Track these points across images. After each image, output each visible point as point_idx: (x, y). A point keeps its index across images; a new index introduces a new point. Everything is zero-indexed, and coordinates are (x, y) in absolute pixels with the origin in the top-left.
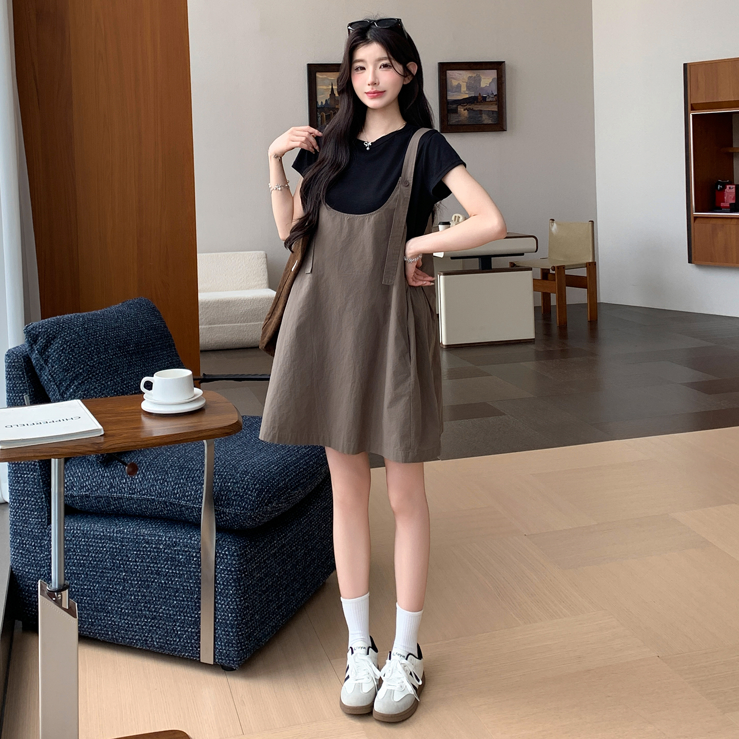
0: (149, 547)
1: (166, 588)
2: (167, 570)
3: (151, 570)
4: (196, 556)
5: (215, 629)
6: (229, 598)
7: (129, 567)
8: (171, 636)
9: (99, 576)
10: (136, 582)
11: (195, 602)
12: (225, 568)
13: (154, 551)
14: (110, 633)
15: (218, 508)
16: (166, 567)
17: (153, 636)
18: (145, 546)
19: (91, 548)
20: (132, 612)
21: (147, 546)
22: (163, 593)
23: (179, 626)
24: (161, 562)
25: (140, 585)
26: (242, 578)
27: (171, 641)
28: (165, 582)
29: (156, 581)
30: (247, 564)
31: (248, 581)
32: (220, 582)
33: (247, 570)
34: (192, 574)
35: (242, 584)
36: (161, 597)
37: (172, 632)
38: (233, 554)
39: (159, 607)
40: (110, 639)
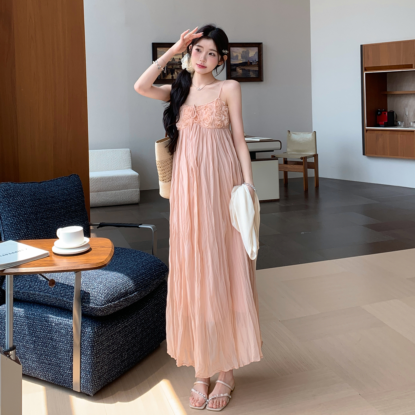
0: (47, 324)
1: (55, 348)
2: (56, 338)
3: (48, 337)
4: (71, 331)
5: (81, 373)
6: (88, 356)
7: (37, 334)
8: (58, 374)
10: (40, 344)
12: (85, 339)
13: (49, 327)
14: (27, 370)
15: (83, 304)
16: (55, 336)
17: (49, 374)
18: (45, 323)
19: (18, 322)
20: (38, 360)
22: (54, 350)
23: (62, 370)
24: (53, 333)
25: (42, 345)
26: (95, 345)
27: (58, 377)
28: (55, 345)
29: (51, 343)
30: (98, 337)
31: (100, 347)
32: (83, 347)
33: (98, 340)
34: (69, 341)
35: (95, 348)
36: (53, 353)
37: (58, 372)
38: (90, 332)
39: (52, 358)
40: (28, 374)
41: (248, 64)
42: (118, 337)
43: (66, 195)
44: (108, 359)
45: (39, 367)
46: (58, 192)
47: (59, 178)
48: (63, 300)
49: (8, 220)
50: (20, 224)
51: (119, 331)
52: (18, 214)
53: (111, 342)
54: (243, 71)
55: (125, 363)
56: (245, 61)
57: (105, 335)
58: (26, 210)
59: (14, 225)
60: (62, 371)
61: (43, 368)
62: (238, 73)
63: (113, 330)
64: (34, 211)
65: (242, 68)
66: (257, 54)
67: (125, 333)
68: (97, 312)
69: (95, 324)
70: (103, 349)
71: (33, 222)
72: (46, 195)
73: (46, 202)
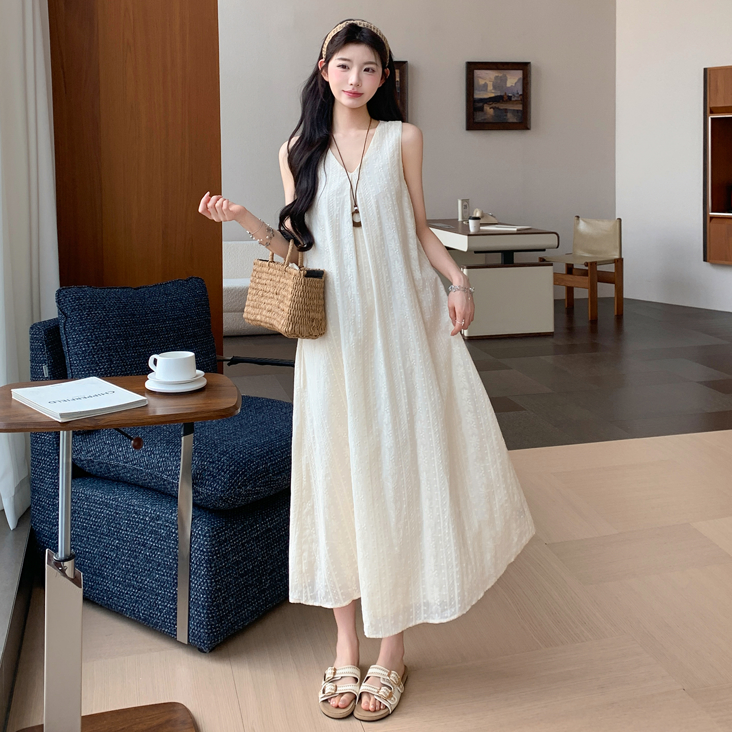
1: (150, 561)
2: (151, 543)
3: (138, 541)
4: (174, 533)
5: (189, 608)
6: (201, 578)
7: (121, 535)
8: (154, 609)
9: (98, 541)
10: (127, 551)
11: (173, 578)
12: (198, 548)
13: (141, 523)
14: (105, 598)
15: (195, 487)
16: (150, 539)
17: (139, 607)
18: (134, 516)
19: (92, 512)
20: (122, 581)
21: (136, 516)
22: (148, 565)
23: (160, 600)
24: (147, 534)
25: (130, 554)
26: (214, 560)
27: (153, 614)
28: (149, 555)
29: (142, 552)
30: (219, 546)
31: (221, 564)
32: (194, 561)
33: (219, 552)
34: (171, 550)
35: (213, 565)
36: (146, 569)
37: (154, 605)
38: (205, 535)
39: (144, 579)
40: (106, 605)
41: (504, 100)
42: (254, 548)
43: (179, 310)
44: (235, 585)
45: (123, 594)
46: (166, 305)
47: (170, 282)
48: (162, 479)
49: (79, 347)
50: (99, 354)
51: (257, 538)
52: (96, 338)
53: (241, 556)
54: (495, 112)
55: (267, 595)
56: (499, 94)
57: (231, 543)
58: (110, 330)
59: (89, 355)
60: (160, 602)
61: (131, 596)
62: (485, 114)
63: (246, 534)
64: (123, 332)
65: (494, 105)
66: (521, 81)
67: (267, 541)
68: (217, 501)
69: (214, 522)
70: (228, 568)
71: (121, 351)
72: (145, 309)
73: (145, 320)
